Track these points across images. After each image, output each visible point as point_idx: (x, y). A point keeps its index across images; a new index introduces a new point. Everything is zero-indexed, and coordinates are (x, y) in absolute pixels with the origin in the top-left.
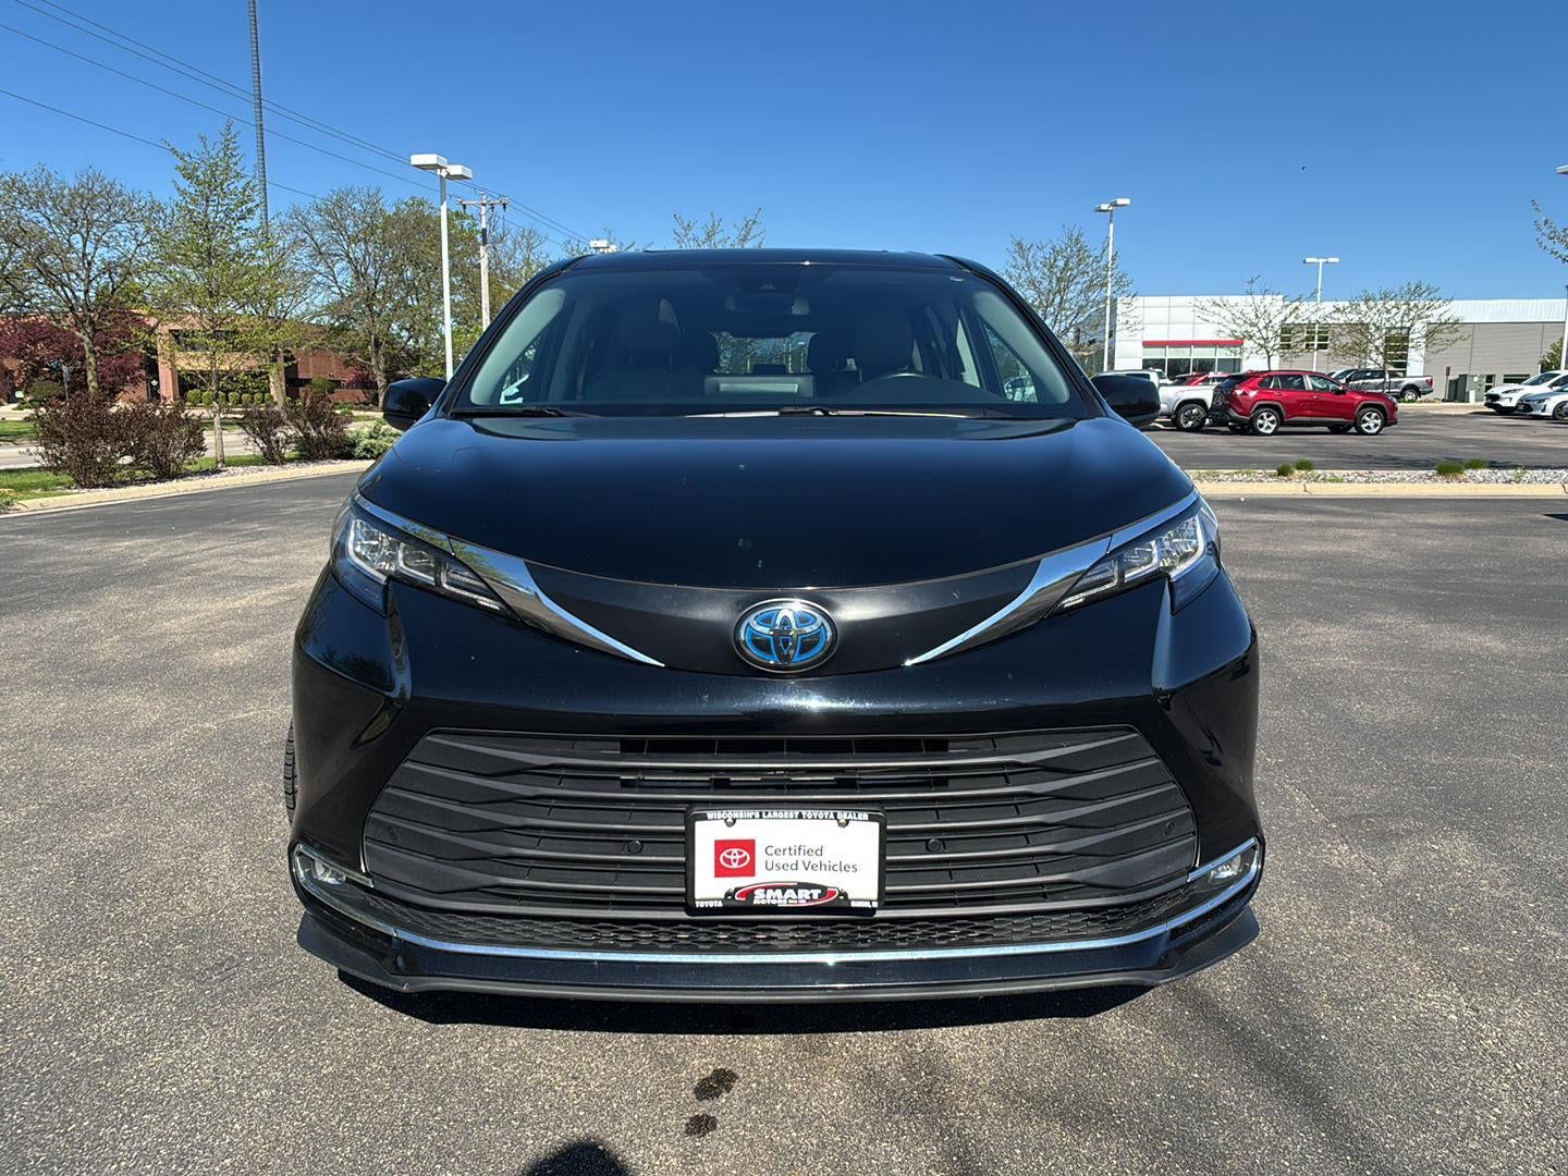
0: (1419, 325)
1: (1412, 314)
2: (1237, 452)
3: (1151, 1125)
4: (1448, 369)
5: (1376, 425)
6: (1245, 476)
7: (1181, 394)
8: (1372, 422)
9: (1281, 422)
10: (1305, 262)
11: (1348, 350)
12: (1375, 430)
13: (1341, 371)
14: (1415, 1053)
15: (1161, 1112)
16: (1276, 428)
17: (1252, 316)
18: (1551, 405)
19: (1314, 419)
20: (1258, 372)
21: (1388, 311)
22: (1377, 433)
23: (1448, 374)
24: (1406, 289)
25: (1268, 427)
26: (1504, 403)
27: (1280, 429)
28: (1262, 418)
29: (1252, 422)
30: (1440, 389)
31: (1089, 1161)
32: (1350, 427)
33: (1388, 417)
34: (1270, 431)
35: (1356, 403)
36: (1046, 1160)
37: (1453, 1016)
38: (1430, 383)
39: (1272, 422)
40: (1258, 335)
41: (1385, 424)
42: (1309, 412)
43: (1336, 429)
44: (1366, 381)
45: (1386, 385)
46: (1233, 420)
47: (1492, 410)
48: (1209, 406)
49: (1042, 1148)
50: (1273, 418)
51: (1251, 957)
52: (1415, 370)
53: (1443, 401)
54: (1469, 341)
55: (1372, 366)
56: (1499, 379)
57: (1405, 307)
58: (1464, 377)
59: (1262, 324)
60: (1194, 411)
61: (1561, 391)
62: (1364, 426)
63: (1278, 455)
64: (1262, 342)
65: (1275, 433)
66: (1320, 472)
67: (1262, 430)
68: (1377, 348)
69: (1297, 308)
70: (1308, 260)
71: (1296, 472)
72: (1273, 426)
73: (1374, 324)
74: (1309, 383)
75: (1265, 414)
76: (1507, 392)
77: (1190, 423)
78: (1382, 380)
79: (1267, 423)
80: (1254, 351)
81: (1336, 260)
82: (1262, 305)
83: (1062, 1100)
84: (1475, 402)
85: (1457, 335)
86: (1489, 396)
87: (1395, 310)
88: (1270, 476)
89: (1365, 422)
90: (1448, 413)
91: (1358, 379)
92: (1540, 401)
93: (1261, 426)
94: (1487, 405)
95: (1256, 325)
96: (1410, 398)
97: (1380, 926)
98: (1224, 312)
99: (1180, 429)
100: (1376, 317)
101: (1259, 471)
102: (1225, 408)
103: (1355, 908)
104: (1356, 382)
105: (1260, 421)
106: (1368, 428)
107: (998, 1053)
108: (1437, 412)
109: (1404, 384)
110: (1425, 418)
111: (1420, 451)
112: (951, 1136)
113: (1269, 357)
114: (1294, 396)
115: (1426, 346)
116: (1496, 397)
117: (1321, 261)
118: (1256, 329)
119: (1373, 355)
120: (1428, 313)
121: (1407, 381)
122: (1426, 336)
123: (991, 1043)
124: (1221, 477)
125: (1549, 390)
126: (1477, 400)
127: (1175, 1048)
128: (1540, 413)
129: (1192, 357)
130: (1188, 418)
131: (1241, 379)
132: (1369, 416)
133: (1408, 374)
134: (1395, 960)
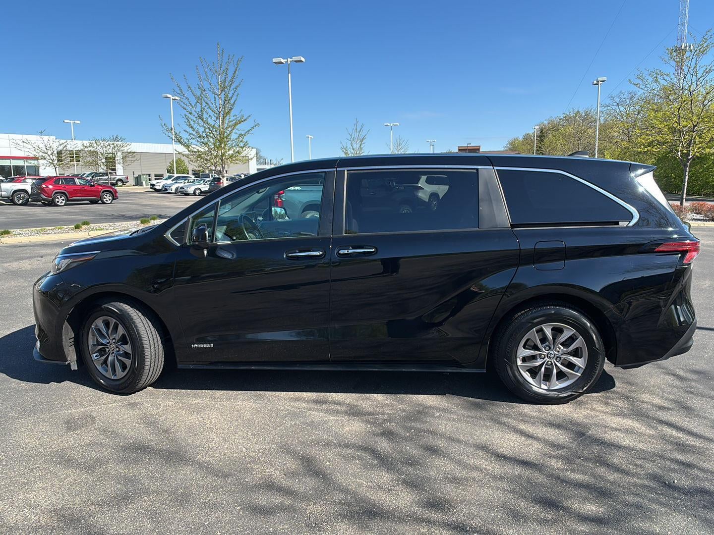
0: (119, 154)
1: (116, 149)
2: (50, 216)
3: (123, 491)
4: (134, 172)
5: (110, 200)
6: (60, 230)
7: (12, 187)
8: (108, 198)
9: (68, 200)
10: (64, 121)
11: (90, 164)
12: (109, 202)
13: (89, 173)
14: (190, 436)
15: (125, 486)
16: (65, 203)
17: (44, 149)
18: (174, 188)
19: (82, 198)
20: (52, 177)
21: (106, 147)
22: (111, 203)
23: (134, 174)
24: (112, 138)
25: (61, 202)
26: (157, 187)
27: (67, 203)
28: (58, 198)
29: (53, 200)
30: (132, 181)
31: (108, 511)
32: (99, 201)
33: (114, 196)
34: (63, 204)
35: (100, 190)
36: (94, 518)
37: (197, 422)
38: (127, 178)
39: (63, 200)
40: (48, 157)
41: (113, 199)
42: (80, 195)
43: (93, 202)
44: (101, 177)
45: (109, 180)
46: (43, 199)
47: (153, 190)
48: (30, 193)
49: (91, 516)
50: (63, 198)
51: (135, 429)
52: (120, 172)
53: (133, 185)
54: (140, 161)
55: (101, 171)
56: (153, 177)
57: (112, 146)
58: (140, 176)
59: (49, 153)
60: (22, 195)
61: (176, 183)
62: (105, 200)
63: (70, 217)
64: (51, 161)
65: (65, 205)
66: (93, 225)
67: (59, 204)
68: (103, 163)
69: (66, 146)
70: (65, 121)
71: (83, 226)
72: (64, 202)
73: (101, 153)
74: (77, 181)
75: (59, 196)
76: (157, 183)
77: (21, 201)
78: (107, 177)
79: (60, 200)
80: (48, 165)
81: (79, 122)
82: (48, 144)
83: (91, 499)
84: (146, 187)
85: (135, 159)
86: (151, 185)
87: (109, 147)
88: (72, 229)
89: (105, 198)
90: (136, 191)
91: (97, 176)
92: (170, 187)
93: (58, 202)
94: (151, 188)
95: (47, 153)
96: (120, 184)
97: (170, 404)
98: (29, 146)
99: (15, 204)
100: (101, 149)
101: (66, 227)
102: (38, 194)
103: (161, 401)
104: (96, 178)
105: (57, 200)
106: (107, 201)
107: (59, 497)
108: (132, 191)
109: (116, 179)
110: (128, 194)
111: (131, 211)
112: (55, 529)
113: (55, 168)
114: (72, 188)
115: (123, 163)
116: (153, 185)
117: (72, 122)
118: (47, 155)
119: (102, 167)
120: (122, 149)
121: (118, 177)
122: (122, 159)
123: (55, 495)
124: (48, 231)
125: (172, 182)
126: (146, 185)
127: (122, 466)
128: (170, 191)
129: (12, 165)
130: (19, 199)
131: (44, 180)
132: (106, 196)
133: (117, 174)
134: (178, 412)
